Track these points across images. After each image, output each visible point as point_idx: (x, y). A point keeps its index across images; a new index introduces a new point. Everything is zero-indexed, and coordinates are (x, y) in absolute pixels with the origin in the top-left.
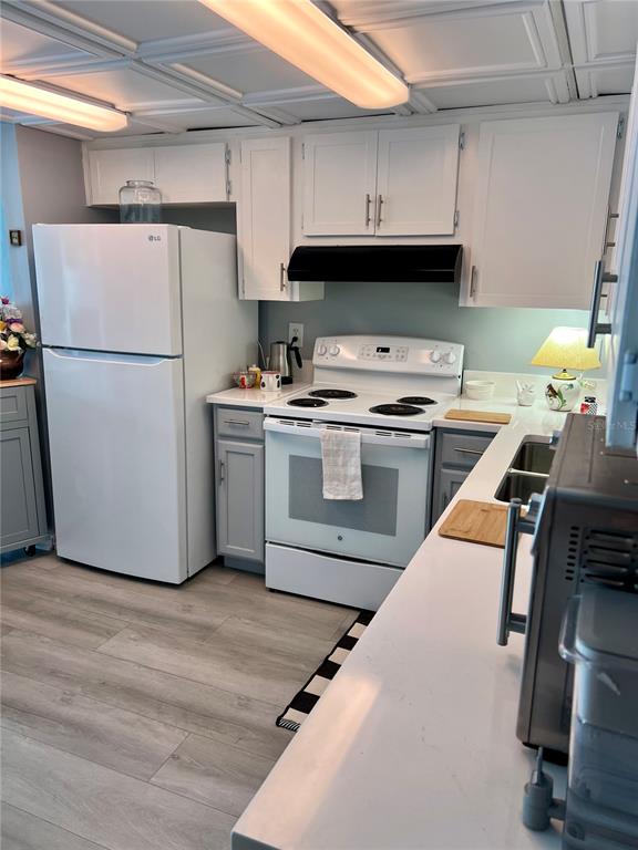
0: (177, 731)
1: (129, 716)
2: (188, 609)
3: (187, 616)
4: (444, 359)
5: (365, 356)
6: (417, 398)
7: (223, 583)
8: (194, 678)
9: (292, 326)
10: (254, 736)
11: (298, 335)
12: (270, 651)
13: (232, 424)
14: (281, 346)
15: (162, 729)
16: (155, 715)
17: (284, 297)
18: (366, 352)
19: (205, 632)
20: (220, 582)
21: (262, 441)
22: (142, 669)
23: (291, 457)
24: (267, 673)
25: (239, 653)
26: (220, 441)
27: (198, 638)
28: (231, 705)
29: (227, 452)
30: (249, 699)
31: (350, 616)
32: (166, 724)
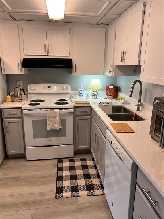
0: (28, 210)
1: (8, 213)
2: (6, 174)
3: (7, 176)
4: (67, 89)
5: (44, 89)
6: (62, 99)
7: (12, 163)
8: (22, 194)
9: (18, 82)
10: (52, 202)
11: (20, 84)
12: (40, 177)
13: (9, 114)
14: (18, 89)
15: (23, 212)
16: (17, 209)
17: (20, 73)
18: (44, 88)
19: (17, 179)
20: (11, 163)
21: (22, 117)
22: (3, 197)
23: (33, 121)
24: (44, 184)
25: (31, 181)
26: (5, 120)
27: (15, 181)
28: (39, 196)
29: (8, 122)
30: (43, 193)
31: (55, 161)
32: (23, 210)
